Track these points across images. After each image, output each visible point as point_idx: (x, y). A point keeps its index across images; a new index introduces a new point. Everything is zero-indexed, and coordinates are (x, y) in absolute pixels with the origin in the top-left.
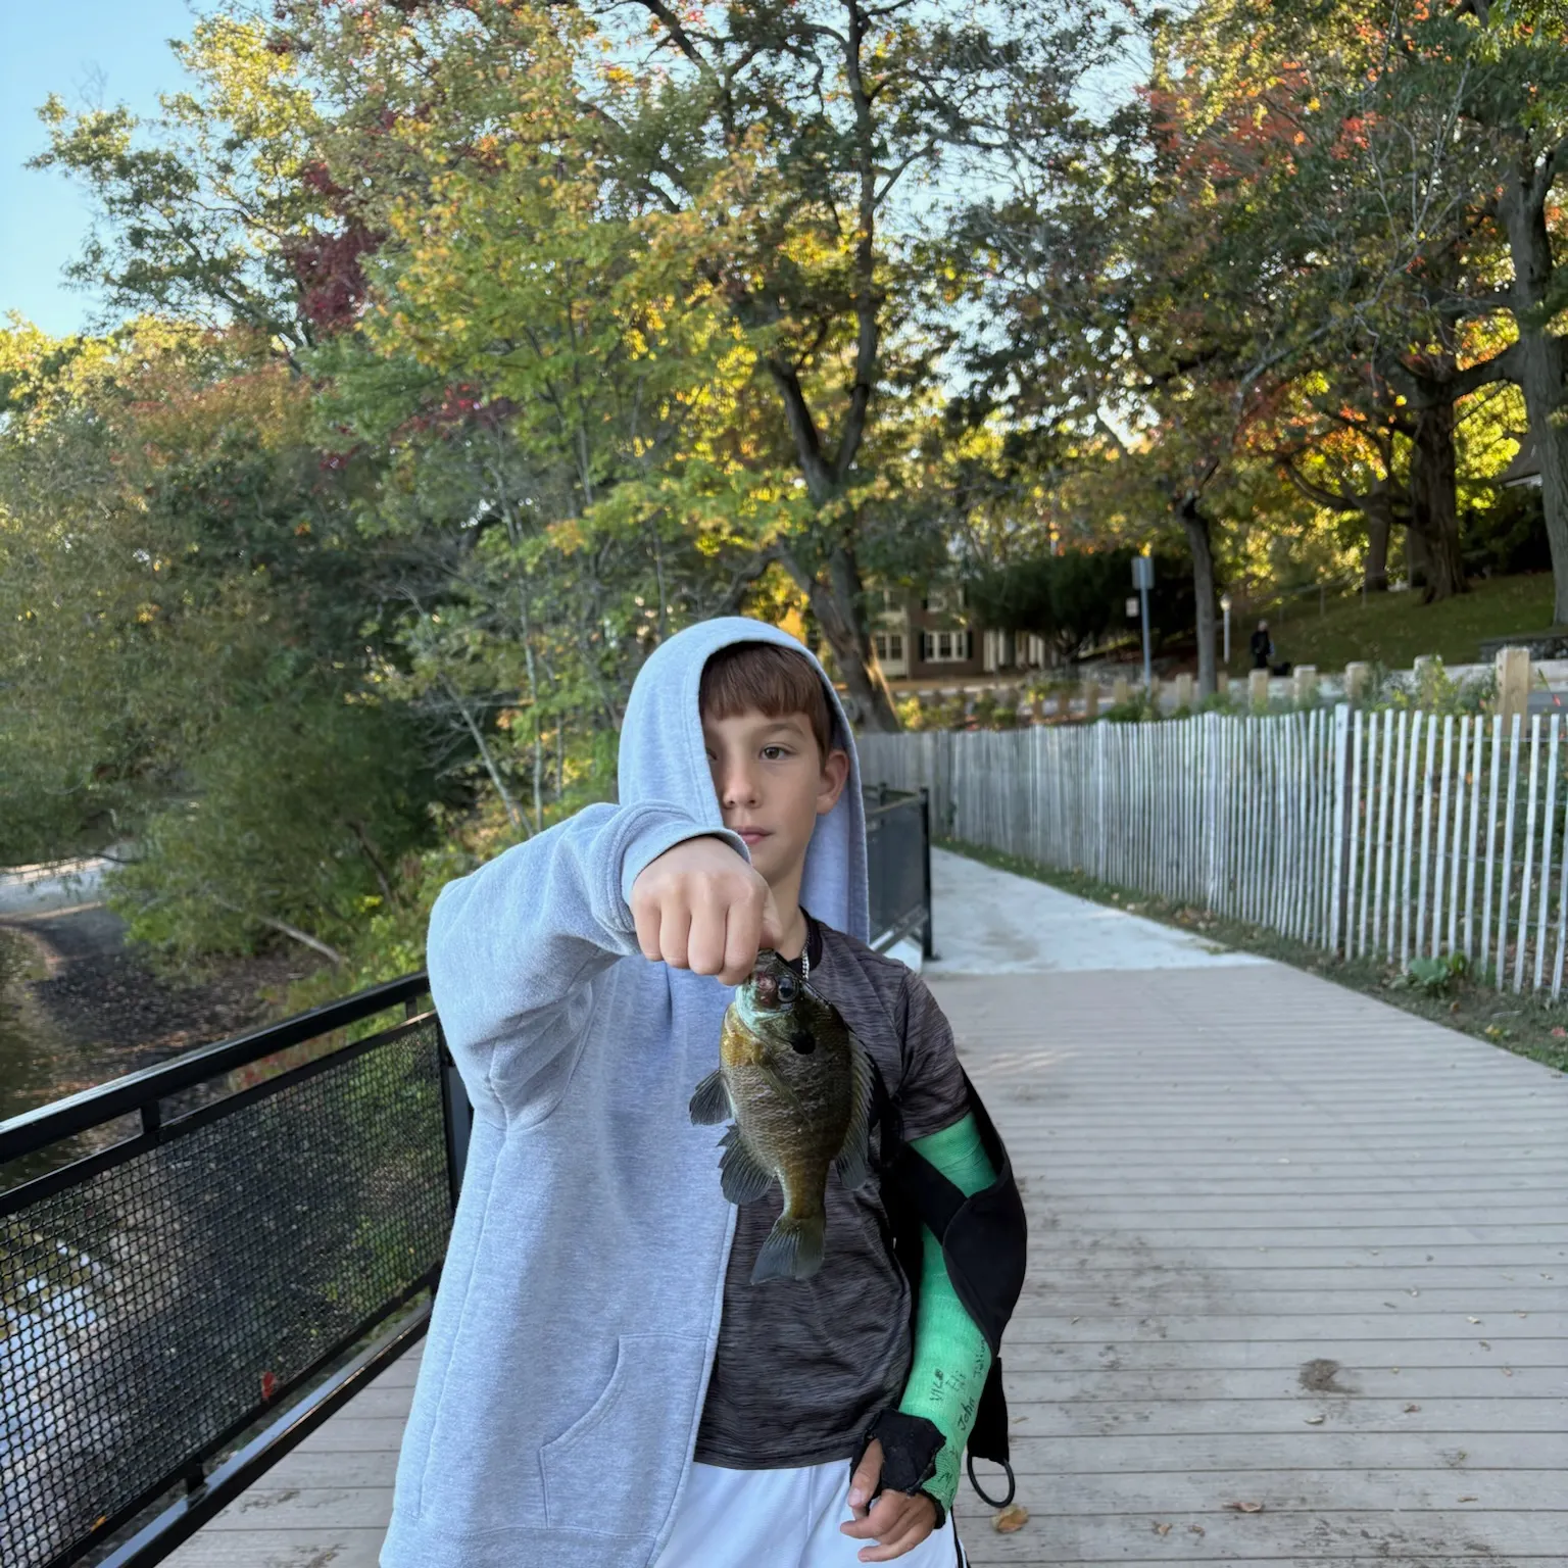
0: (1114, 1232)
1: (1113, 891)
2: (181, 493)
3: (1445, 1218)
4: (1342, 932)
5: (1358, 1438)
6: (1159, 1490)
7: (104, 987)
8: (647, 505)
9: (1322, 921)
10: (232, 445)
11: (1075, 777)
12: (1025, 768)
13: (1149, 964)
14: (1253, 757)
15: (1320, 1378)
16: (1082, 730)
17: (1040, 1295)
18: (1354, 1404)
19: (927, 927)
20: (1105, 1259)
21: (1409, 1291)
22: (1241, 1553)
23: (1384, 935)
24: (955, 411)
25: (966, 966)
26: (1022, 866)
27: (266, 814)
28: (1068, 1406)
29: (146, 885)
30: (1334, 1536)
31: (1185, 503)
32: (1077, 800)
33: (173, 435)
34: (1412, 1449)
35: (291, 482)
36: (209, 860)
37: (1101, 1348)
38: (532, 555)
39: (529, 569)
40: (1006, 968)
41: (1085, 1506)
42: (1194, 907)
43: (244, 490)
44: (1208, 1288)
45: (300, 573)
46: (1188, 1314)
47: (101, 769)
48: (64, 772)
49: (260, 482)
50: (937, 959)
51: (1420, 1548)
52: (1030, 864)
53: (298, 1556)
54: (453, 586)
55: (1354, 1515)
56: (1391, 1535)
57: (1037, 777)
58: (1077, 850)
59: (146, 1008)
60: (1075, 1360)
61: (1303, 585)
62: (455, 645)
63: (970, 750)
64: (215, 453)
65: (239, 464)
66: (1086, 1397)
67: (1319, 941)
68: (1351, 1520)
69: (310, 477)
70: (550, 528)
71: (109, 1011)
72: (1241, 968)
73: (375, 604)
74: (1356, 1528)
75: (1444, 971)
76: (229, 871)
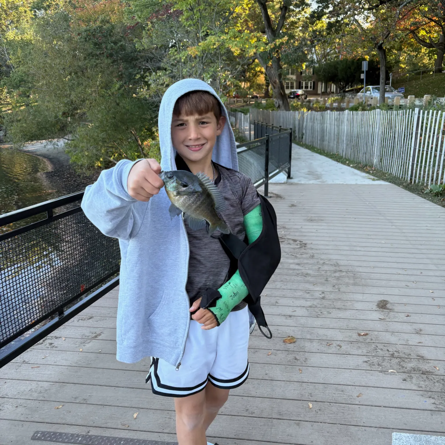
0: (330, 260)
1: (347, 160)
2: (88, 35)
3: (428, 261)
4: (411, 176)
5: (391, 323)
6: (330, 334)
7: (64, 175)
8: (217, 43)
9: (406, 172)
10: (102, 21)
11: (338, 126)
12: (324, 124)
13: (353, 183)
14: (390, 122)
15: (383, 305)
16: (341, 113)
17: (305, 277)
18: (392, 314)
19: (289, 169)
20: (326, 268)
21: (413, 282)
22: (351, 353)
23: (424, 177)
24: (313, 15)
25: (300, 181)
26: (322, 152)
27: (107, 128)
28: (308, 308)
29: (75, 146)
30: (380, 351)
31: (379, 45)
32: (338, 133)
33: (86, 18)
34: (407, 327)
35: (119, 33)
36: (92, 140)
37: (320, 293)
38: (184, 56)
39: (183, 60)
40: (311, 182)
41: (309, 337)
42: (370, 166)
43: (105, 35)
44: (355, 277)
45: (121, 59)
46: (347, 284)
47: (64, 113)
48: (54, 114)
49: (110, 32)
50: (292, 178)
51: (403, 356)
52: (324, 151)
53: (91, 334)
54: (162, 65)
55: (386, 345)
56: (395, 351)
57: (327, 125)
58: (337, 148)
59: (75, 181)
60: (312, 295)
61: (416, 70)
62: (161, 82)
63: (309, 117)
64: (98, 23)
65: (104, 27)
66: (314, 306)
67: (405, 178)
68: (384, 346)
69: (124, 31)
70: (188, 49)
71: (65, 181)
72: (380, 185)
73: (141, 69)
74: (385, 349)
75: (441, 188)
76: (98, 144)
